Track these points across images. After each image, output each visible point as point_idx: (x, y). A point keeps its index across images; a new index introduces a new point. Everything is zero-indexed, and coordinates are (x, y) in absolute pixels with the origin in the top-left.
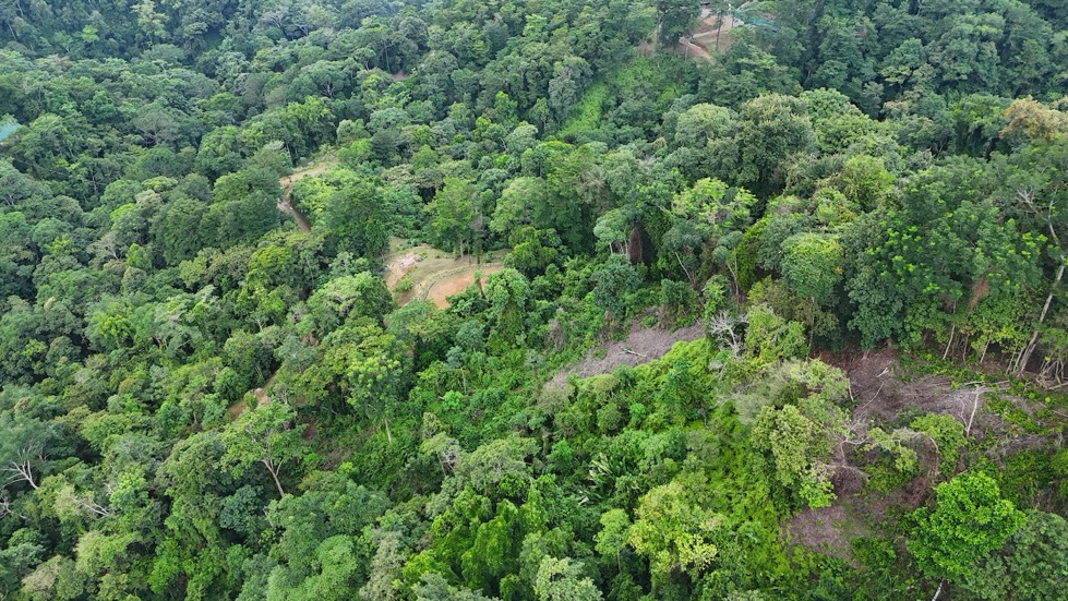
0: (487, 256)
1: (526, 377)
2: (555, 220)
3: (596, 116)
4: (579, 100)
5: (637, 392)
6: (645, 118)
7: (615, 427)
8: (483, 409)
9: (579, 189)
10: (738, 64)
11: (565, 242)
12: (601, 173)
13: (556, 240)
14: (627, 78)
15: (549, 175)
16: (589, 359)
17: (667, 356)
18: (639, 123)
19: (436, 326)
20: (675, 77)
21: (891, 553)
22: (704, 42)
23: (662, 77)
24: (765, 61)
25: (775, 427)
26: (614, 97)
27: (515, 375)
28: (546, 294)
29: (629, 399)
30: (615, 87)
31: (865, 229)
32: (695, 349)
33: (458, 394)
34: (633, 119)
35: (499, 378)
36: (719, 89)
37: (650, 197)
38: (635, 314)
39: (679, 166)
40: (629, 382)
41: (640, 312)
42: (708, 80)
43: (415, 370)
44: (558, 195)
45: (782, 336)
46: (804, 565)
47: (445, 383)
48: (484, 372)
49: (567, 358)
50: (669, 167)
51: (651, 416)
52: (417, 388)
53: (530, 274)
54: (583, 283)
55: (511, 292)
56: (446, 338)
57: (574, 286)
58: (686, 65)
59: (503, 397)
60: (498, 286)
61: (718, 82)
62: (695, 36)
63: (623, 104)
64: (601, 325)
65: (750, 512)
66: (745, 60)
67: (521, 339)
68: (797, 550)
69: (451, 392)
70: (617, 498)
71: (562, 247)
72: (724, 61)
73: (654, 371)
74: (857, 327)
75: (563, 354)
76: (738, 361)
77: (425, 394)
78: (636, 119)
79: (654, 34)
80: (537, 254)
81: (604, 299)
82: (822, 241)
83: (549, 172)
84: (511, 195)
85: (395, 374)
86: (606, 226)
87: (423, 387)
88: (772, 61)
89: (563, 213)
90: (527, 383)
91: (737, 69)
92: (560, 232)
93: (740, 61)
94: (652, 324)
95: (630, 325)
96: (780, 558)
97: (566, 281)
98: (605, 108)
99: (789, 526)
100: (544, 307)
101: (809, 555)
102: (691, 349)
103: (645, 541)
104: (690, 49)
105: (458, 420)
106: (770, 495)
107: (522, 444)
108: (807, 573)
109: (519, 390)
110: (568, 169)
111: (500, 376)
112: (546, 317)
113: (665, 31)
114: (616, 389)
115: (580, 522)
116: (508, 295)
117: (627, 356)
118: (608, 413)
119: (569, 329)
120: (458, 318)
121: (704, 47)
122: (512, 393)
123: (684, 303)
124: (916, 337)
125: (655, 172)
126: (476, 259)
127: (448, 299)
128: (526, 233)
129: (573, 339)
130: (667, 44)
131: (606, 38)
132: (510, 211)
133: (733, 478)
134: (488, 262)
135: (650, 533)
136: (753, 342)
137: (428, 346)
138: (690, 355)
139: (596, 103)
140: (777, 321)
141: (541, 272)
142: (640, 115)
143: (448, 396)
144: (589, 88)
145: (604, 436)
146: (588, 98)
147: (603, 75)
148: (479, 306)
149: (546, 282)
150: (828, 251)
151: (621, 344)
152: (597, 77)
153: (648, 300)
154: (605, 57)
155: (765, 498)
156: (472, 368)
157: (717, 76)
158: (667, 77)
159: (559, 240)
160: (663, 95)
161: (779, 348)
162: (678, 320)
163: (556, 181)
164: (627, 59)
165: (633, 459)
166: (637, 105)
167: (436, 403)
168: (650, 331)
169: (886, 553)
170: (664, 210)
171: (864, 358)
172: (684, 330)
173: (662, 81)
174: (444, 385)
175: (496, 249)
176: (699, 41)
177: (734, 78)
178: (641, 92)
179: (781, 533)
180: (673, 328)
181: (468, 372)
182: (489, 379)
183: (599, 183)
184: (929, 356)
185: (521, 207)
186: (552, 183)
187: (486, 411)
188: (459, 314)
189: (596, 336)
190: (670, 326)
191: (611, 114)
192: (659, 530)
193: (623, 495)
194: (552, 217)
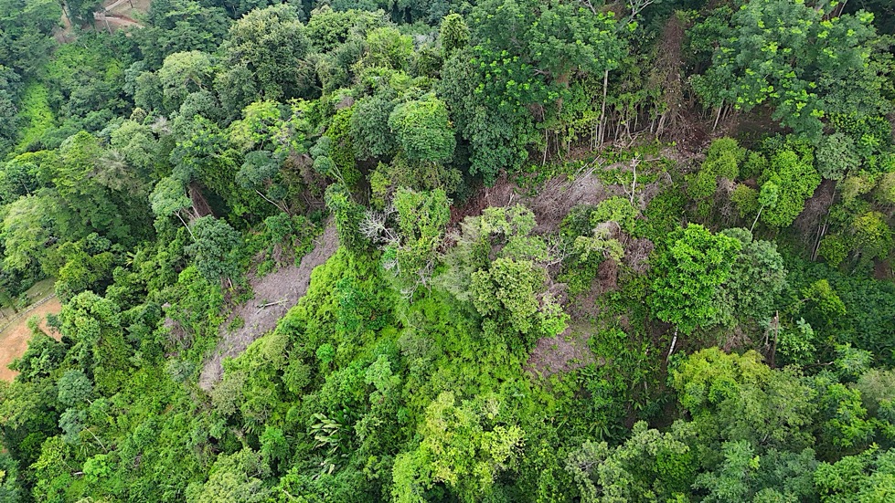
0: (21, 301)
1: (168, 392)
2: (89, 224)
3: (49, 116)
4: (20, 108)
5: (310, 336)
6: (105, 98)
7: (308, 381)
8: (142, 453)
9: (102, 180)
10: (168, 18)
11: (114, 241)
12: (116, 154)
13: (103, 243)
14: (59, 69)
15: (54, 180)
16: (226, 335)
17: (313, 287)
18: (100, 105)
19: (21, 404)
20: (110, 52)
21: (622, 334)
22: (120, 11)
23: (97, 56)
24: (192, 8)
25: (497, 286)
26: (58, 92)
27: (156, 398)
28: (129, 300)
29: (308, 346)
30: (51, 82)
31: (458, 74)
32: (336, 266)
33: (100, 457)
34: (93, 104)
35: (137, 411)
36: (165, 46)
37: (199, 148)
38: (246, 268)
39: (199, 113)
40: (298, 331)
41: (250, 264)
42: (148, 42)
43: (24, 466)
44: (79, 196)
45: (432, 208)
46: (566, 389)
47: (73, 456)
48: (115, 416)
49: (202, 348)
50: (190, 117)
51: (340, 349)
52: (41, 482)
53: (100, 288)
54: (167, 268)
55: (98, 317)
56: (41, 409)
57: (157, 275)
58: (114, 37)
59: (156, 428)
60: (79, 319)
61: (160, 40)
62: (107, 9)
63: (73, 93)
64: (221, 297)
65: (497, 376)
66: (173, 13)
67: (137, 358)
68: (554, 381)
69: (89, 460)
70: (366, 445)
71: (114, 247)
72: (152, 22)
73: (310, 308)
74: (478, 169)
75: (196, 346)
76: (407, 250)
77: (56, 482)
78: (97, 103)
79: (64, 18)
80: (90, 267)
81: (215, 268)
82: (424, 103)
83: (52, 177)
84: (17, 223)
85: (9, 487)
86: (164, 199)
87: (47, 476)
88: (198, 7)
89: (93, 212)
90: (173, 398)
91: (171, 23)
92: (102, 233)
93: (169, 15)
94: (270, 269)
95: (248, 281)
96: (545, 397)
97: (144, 275)
98: (54, 106)
99: (533, 365)
100: (141, 313)
101: (564, 378)
102: (332, 268)
103: (452, 468)
104: (110, 23)
105: (118, 483)
106: (510, 349)
107: (237, 462)
108: (572, 395)
109: (170, 410)
110: (74, 165)
111: (138, 408)
112: (150, 323)
113: (74, 14)
114: (289, 346)
115: (346, 493)
116: (97, 323)
117: (268, 310)
118: (296, 373)
119: (186, 319)
120: (42, 380)
121: (121, 17)
122: (162, 417)
123: (295, 232)
124: (524, 154)
125: (179, 127)
126: (11, 309)
127: (13, 367)
128: (65, 252)
129: (197, 326)
130: (84, 24)
131: (14, 38)
132: (28, 239)
133: (458, 356)
134: (27, 305)
135: (454, 457)
136: (410, 226)
137: (25, 429)
138: (335, 274)
139: (42, 105)
140: (420, 197)
141: (111, 281)
142: (98, 97)
143: (88, 466)
144: (24, 93)
145: (304, 397)
146: (29, 103)
147: (33, 74)
148: (59, 353)
149: (122, 289)
150: (434, 110)
151: (250, 303)
152: (28, 78)
153: (250, 249)
154: (25, 56)
155: (505, 354)
156: (97, 421)
157: (156, 36)
158: (103, 55)
159: (107, 242)
160: (108, 73)
161: (434, 219)
162: (297, 250)
163: (67, 183)
164: (50, 51)
165: (352, 399)
166: (87, 91)
167: (75, 483)
168: (273, 276)
169: (618, 337)
170: (216, 156)
171: (487, 195)
172: (309, 257)
173: (99, 60)
174: (74, 459)
175: (27, 289)
176: (114, 12)
177: (173, 33)
178: (84, 78)
179: (532, 375)
180: (296, 261)
181: (95, 427)
182: (125, 419)
183: (120, 164)
184: (534, 167)
185: (37, 229)
186: (63, 187)
187: (147, 453)
188: (40, 374)
189: (221, 309)
190: (292, 261)
191: (65, 108)
192: (461, 448)
193: (371, 438)
194: (84, 222)
